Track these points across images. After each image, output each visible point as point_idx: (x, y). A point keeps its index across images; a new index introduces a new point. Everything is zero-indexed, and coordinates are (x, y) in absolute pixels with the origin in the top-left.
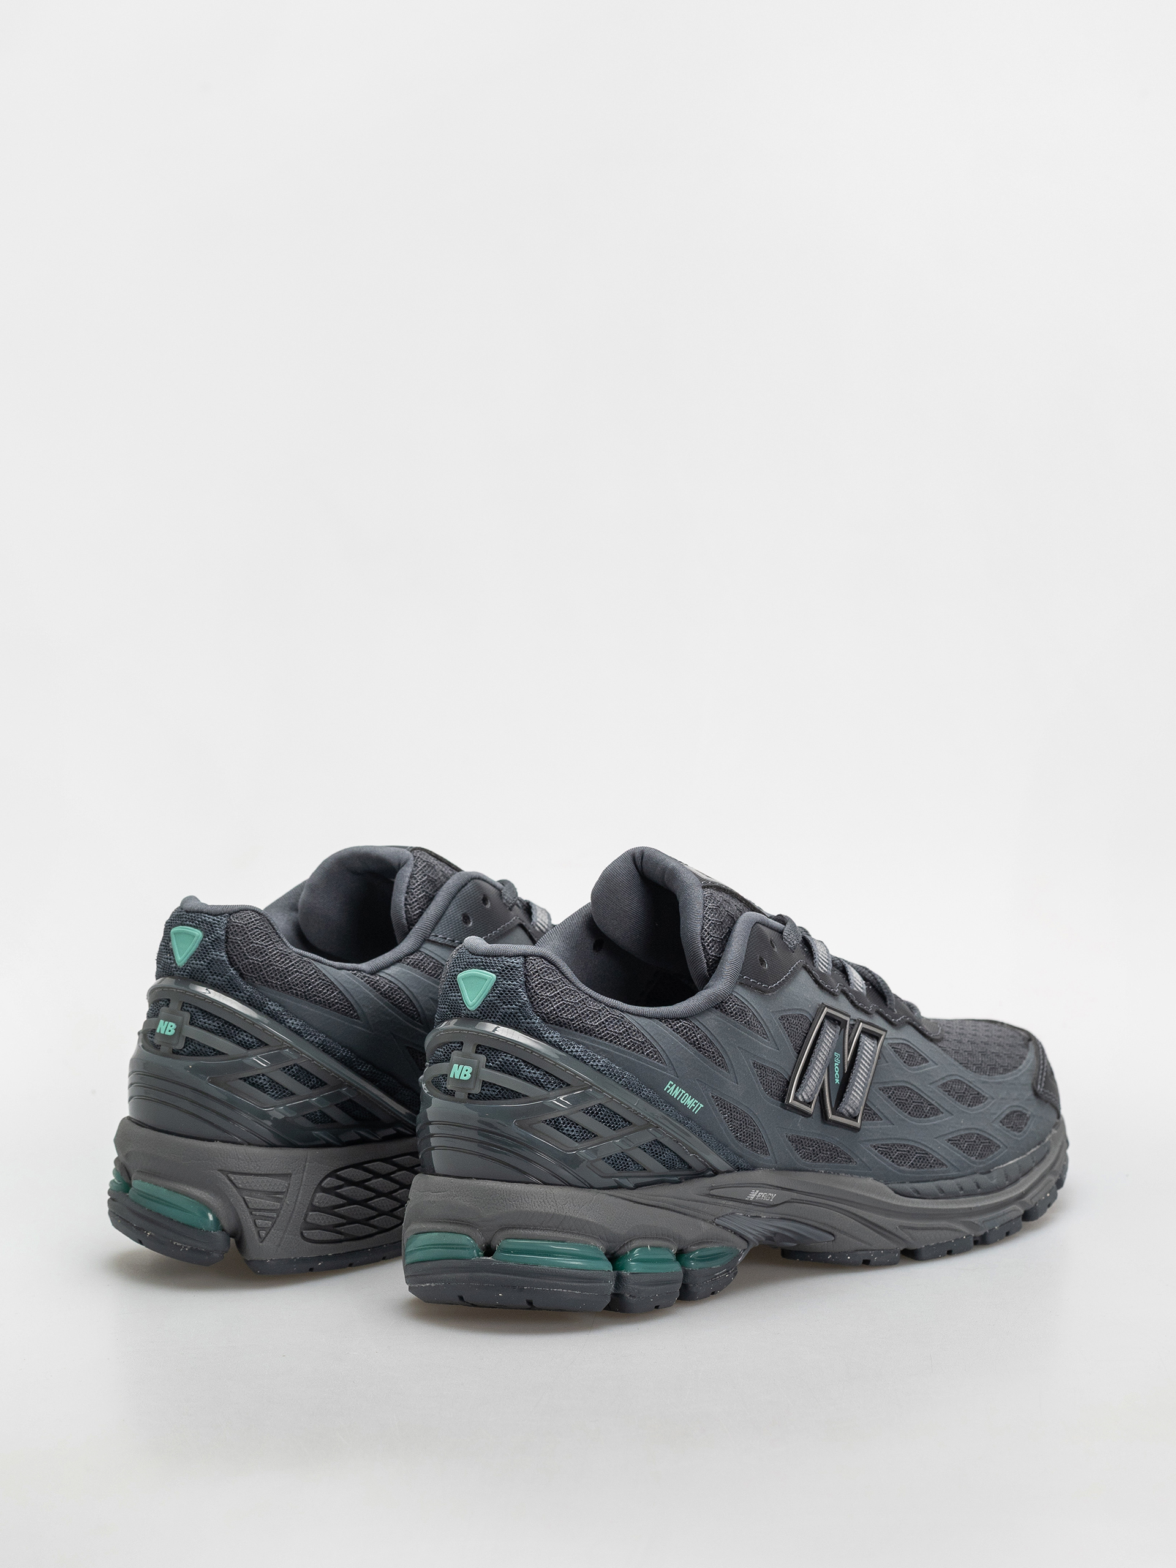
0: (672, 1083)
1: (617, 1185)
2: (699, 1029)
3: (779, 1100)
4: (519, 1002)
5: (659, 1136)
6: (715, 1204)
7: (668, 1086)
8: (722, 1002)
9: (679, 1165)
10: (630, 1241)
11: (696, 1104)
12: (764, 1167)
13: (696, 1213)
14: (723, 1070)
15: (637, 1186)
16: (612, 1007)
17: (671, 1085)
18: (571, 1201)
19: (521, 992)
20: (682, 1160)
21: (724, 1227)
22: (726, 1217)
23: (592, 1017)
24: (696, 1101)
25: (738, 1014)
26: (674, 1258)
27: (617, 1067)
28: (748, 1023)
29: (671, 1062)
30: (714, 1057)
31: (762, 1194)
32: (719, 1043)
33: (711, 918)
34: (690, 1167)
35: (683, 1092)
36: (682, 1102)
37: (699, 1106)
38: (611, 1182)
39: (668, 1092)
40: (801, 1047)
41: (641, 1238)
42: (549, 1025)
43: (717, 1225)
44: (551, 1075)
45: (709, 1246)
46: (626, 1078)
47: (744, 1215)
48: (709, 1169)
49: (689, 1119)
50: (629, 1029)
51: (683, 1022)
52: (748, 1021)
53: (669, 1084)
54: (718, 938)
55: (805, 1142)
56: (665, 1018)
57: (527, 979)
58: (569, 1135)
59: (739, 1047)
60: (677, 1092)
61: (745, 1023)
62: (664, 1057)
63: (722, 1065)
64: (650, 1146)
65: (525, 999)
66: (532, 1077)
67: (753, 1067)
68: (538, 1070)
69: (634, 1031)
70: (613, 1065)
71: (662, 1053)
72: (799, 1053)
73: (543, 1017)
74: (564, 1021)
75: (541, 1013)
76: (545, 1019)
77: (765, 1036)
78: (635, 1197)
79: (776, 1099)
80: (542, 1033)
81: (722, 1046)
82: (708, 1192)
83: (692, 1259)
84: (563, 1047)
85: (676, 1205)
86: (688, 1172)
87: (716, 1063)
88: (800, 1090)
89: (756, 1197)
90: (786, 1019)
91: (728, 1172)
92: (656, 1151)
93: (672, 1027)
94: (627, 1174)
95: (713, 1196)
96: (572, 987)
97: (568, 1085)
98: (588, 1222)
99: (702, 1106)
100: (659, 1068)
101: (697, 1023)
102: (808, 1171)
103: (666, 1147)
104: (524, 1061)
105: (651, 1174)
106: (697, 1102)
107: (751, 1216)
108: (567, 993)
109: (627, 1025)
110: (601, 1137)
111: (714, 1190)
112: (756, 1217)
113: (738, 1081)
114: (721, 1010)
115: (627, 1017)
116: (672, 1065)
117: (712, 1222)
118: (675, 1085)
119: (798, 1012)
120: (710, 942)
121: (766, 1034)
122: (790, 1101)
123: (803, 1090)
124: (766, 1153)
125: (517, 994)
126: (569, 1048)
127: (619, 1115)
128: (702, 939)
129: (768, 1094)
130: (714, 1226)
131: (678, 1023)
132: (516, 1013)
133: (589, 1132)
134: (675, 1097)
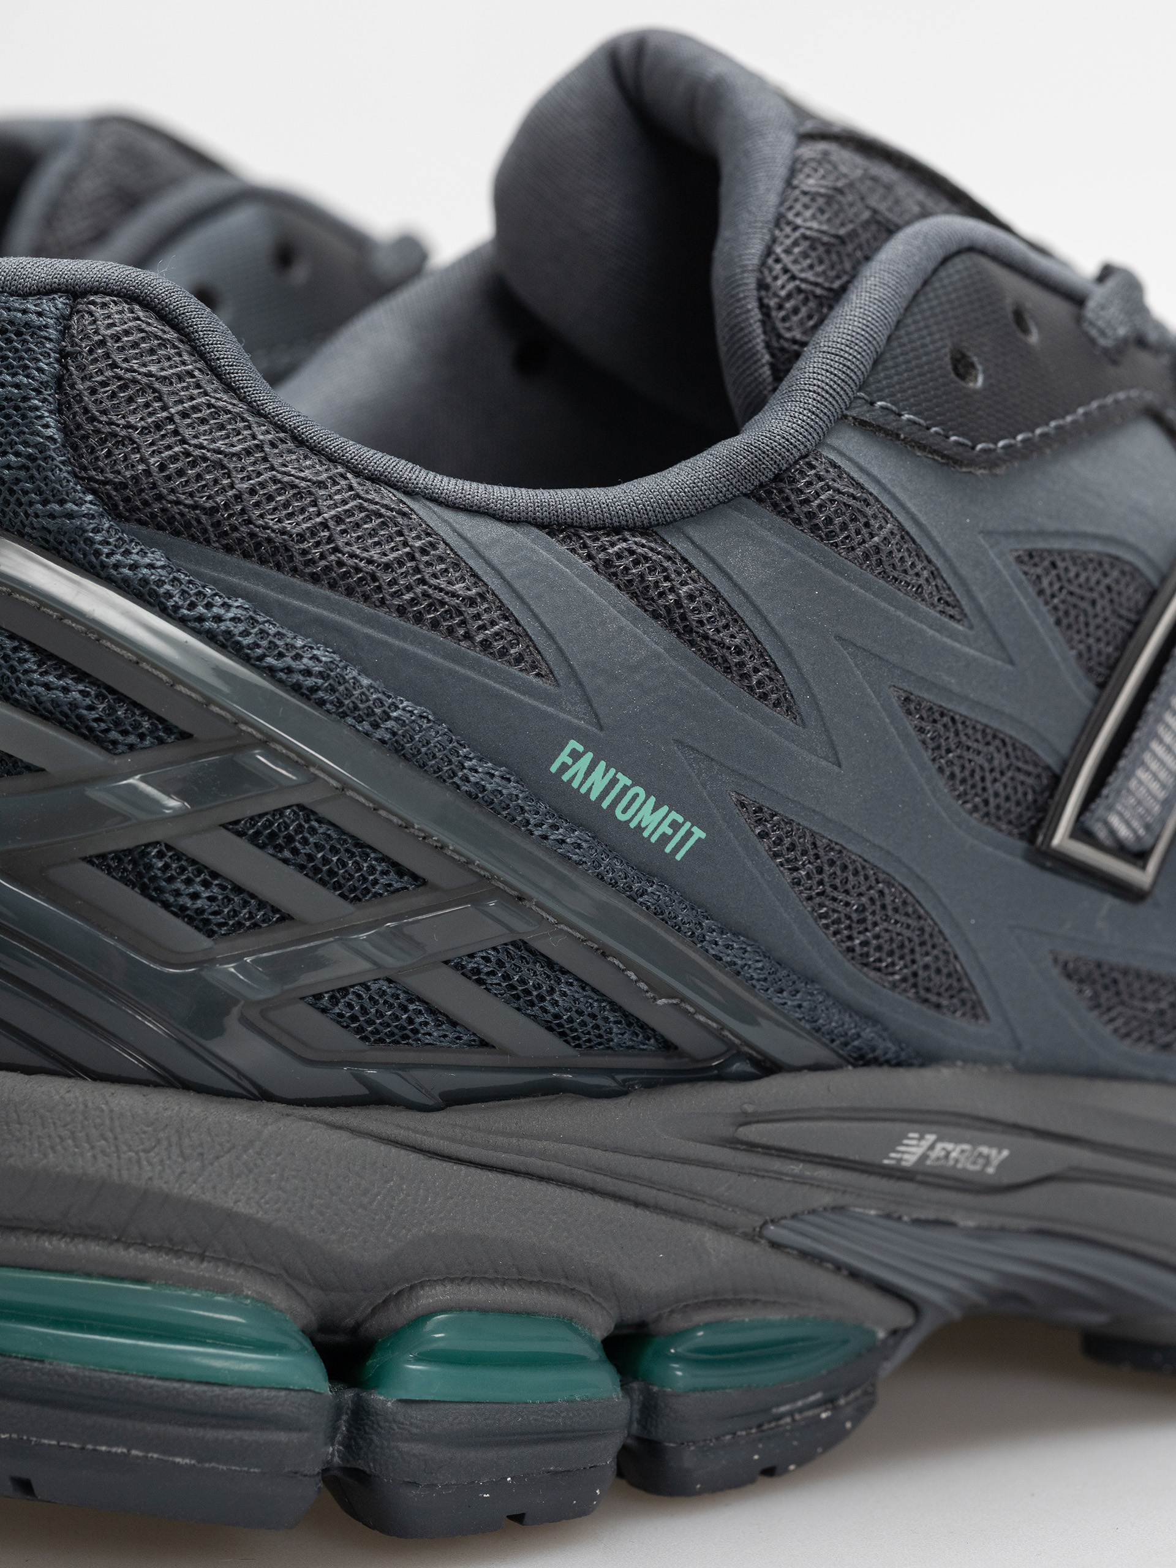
0: (580, 748)
1: (366, 1092)
2: (691, 567)
3: (1022, 836)
4: (26, 444)
5: (522, 928)
6: (755, 1173)
7: (564, 757)
8: (778, 478)
9: (618, 1034)
10: (412, 1288)
11: (675, 825)
12: (970, 1059)
13: (683, 1203)
14: (777, 714)
15: (453, 1100)
16: (375, 479)
17: (576, 756)
18: (174, 1139)
19: (37, 408)
20: (629, 1020)
21: (804, 1255)
22: (811, 1218)
23: (286, 505)
24: (674, 816)
25: (837, 521)
26: (593, 1353)
27: (365, 682)
28: (874, 558)
29: (573, 674)
30: (741, 665)
31: (950, 1146)
32: (765, 619)
33: (805, 220)
34: (667, 1046)
35: (624, 780)
36: (622, 817)
37: (689, 833)
38: (342, 1081)
39: (566, 777)
40: (1112, 668)
41: (452, 1281)
42: (135, 526)
43: (775, 1245)
44: (122, 698)
45: (745, 1315)
46: (397, 719)
47: (888, 1216)
48: (739, 1055)
49: (648, 876)
50: (424, 551)
51: (634, 541)
52: (877, 550)
53: (567, 750)
54: (816, 284)
55: (1129, 985)
56: (571, 526)
57: (65, 367)
58: (183, 908)
59: (839, 638)
60: (598, 781)
61: (867, 556)
62: (550, 654)
63: (785, 703)
64: (500, 964)
65: (50, 432)
66: (55, 703)
67: (901, 713)
68: (78, 680)
69: (441, 559)
70: (352, 673)
71: (541, 641)
72: (1101, 686)
73: (110, 497)
74: (182, 515)
75: (105, 483)
76: (116, 506)
77: (951, 611)
78: (431, 1135)
79: (1010, 834)
80: (98, 553)
81: (772, 629)
82: (728, 1131)
83: (677, 1358)
84: (171, 603)
85: (598, 1170)
86: (659, 1062)
87: (751, 689)
88: (1099, 806)
89: (924, 1157)
90: (1046, 563)
91: (817, 1067)
92: (523, 981)
93: (590, 557)
94: (411, 1056)
95: (751, 1147)
96: (224, 400)
97: (185, 736)
98: (230, 1215)
99: (699, 834)
100: (531, 691)
101: (683, 547)
102: (1140, 1079)
103: (564, 972)
104: (35, 649)
105: (508, 1061)
106: (680, 819)
107: (917, 1222)
108: (203, 421)
109: (418, 537)
110: (303, 923)
111: (753, 1127)
112: (937, 1223)
113: (841, 756)
114: (775, 505)
115: (422, 510)
116: (580, 684)
117: (754, 1236)
118: (589, 756)
119: (1097, 547)
120: (789, 296)
121: (957, 605)
122: (1056, 841)
123: (1110, 808)
124: (975, 1010)
125: (24, 417)
126: (192, 606)
127: (374, 850)
128: (762, 286)
129: (971, 813)
130: (757, 1252)
131: (613, 545)
132: (17, 481)
133: (262, 904)
134: (593, 796)
